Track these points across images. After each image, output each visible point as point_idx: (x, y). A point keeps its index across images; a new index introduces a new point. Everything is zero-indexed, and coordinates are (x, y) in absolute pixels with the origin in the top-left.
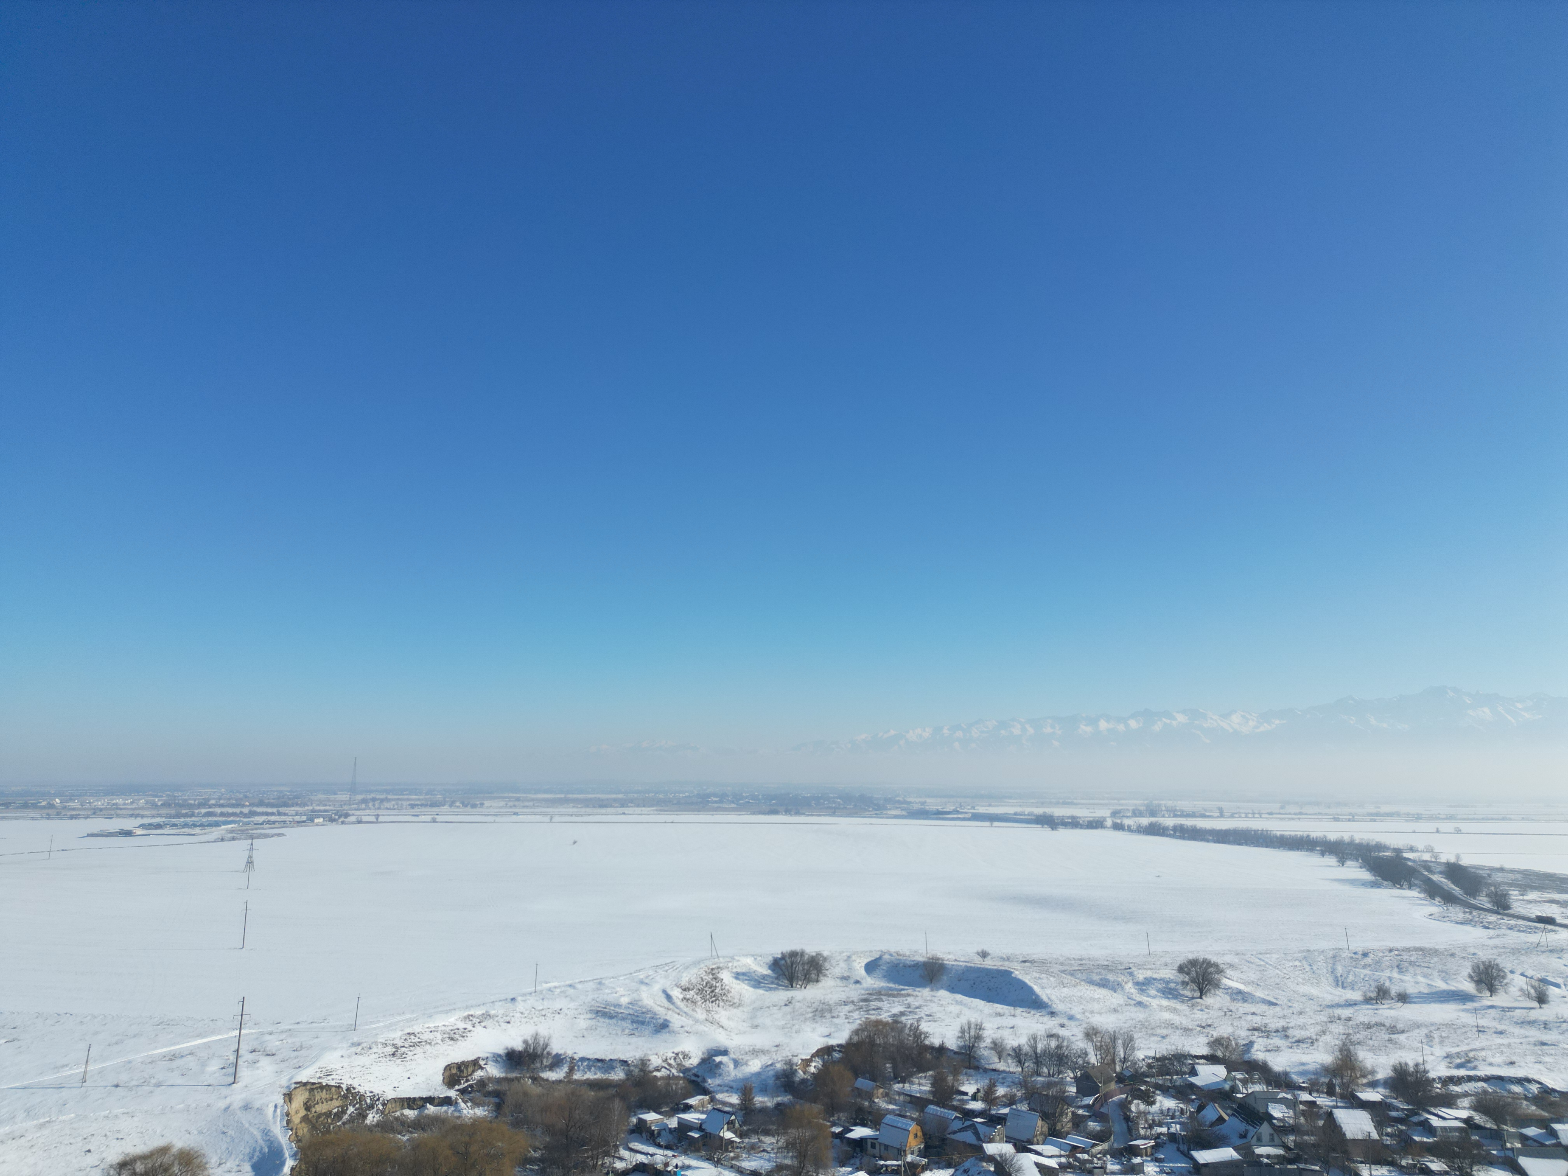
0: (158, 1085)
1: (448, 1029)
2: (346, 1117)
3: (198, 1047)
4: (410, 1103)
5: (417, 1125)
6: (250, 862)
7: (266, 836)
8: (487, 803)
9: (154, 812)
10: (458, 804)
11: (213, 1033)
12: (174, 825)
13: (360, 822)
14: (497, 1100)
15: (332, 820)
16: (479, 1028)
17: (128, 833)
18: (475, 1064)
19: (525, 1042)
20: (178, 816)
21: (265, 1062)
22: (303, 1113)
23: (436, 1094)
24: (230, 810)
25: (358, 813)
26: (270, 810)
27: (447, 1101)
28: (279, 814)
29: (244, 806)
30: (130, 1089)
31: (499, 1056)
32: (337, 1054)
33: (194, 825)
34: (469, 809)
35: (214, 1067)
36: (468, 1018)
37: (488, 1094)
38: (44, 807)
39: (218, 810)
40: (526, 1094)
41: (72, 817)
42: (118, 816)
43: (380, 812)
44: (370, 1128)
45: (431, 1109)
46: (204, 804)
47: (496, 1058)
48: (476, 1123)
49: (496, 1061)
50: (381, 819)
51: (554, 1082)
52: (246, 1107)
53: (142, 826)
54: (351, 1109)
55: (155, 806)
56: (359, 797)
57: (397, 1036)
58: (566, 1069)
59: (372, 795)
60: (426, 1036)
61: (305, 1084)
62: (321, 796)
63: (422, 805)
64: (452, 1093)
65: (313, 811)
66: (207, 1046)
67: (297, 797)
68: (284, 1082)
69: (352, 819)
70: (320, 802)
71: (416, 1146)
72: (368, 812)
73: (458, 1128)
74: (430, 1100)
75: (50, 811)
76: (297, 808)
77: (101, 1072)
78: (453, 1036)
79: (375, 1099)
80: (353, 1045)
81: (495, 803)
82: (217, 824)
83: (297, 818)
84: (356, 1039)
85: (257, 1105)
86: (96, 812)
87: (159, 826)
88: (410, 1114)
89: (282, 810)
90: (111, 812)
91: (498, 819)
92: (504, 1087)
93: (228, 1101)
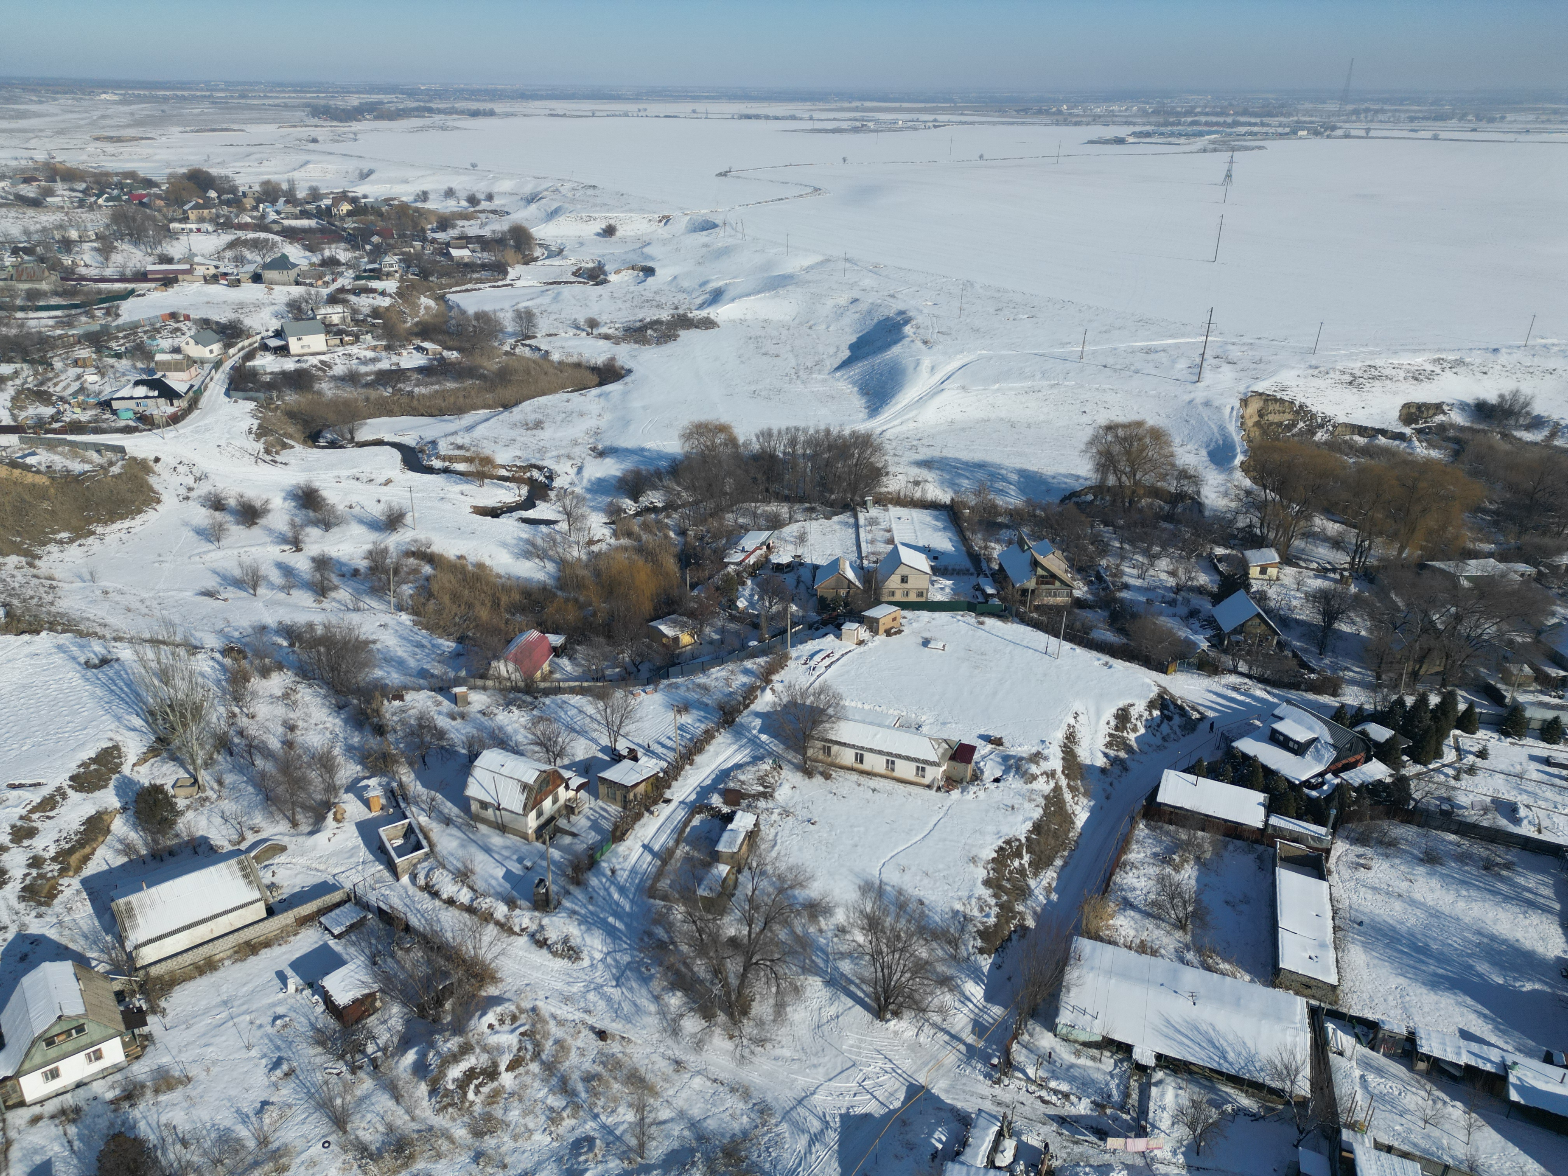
0: (1137, 372)
1: (1413, 369)
2: (1295, 430)
3: (1170, 346)
4: (1362, 430)
5: (1364, 451)
6: (1229, 176)
7: (1246, 148)
8: (1510, 117)
9: (1145, 120)
10: (1470, 117)
11: (1183, 335)
12: (1162, 134)
13: (1347, 136)
14: (1456, 447)
15: (1317, 133)
16: (1448, 374)
17: (1120, 141)
18: (1438, 408)
19: (1502, 396)
20: (1166, 124)
21: (1226, 368)
22: (1256, 418)
23: (1390, 428)
24: (1214, 119)
25: (1347, 125)
26: (1253, 120)
27: (1401, 437)
28: (1263, 124)
29: (1228, 115)
30: (1115, 371)
31: (1468, 405)
32: (1294, 373)
33: (1180, 135)
34: (1483, 124)
35: (1182, 365)
36: (1438, 361)
37: (1448, 439)
38: (1054, 114)
39: (1203, 119)
40: (1491, 447)
41: (1077, 124)
42: (1114, 123)
43: (1372, 126)
44: (1318, 445)
45: (1382, 440)
46: (1190, 112)
47: (1463, 406)
48: (1428, 463)
49: (1463, 409)
50: (1372, 133)
51: (1527, 443)
52: (1207, 404)
53: (1134, 134)
54: (1301, 424)
55: (1145, 113)
56: (1350, 107)
57: (1356, 366)
58: (1546, 432)
59: (1365, 105)
60: (1387, 372)
61: (1261, 394)
62: (1309, 106)
63: (1423, 118)
64: (1408, 431)
65: (1298, 122)
66: (1177, 346)
67: (1283, 106)
68: (1242, 388)
69: (1339, 132)
70: (1307, 113)
71: (1362, 470)
72: (1357, 125)
73: (1409, 463)
74: (1383, 432)
75: (1060, 118)
76: (1281, 119)
77: (1094, 352)
78: (1417, 376)
79: (1326, 420)
80: (1311, 367)
81: (1521, 117)
82: (1201, 134)
83: (1280, 130)
84: (1314, 363)
85: (1216, 403)
86: (1096, 119)
87: (1148, 135)
88: (1360, 440)
89: (1266, 120)
90: (1107, 120)
91: (1520, 138)
92: (1467, 436)
93: (1192, 396)
